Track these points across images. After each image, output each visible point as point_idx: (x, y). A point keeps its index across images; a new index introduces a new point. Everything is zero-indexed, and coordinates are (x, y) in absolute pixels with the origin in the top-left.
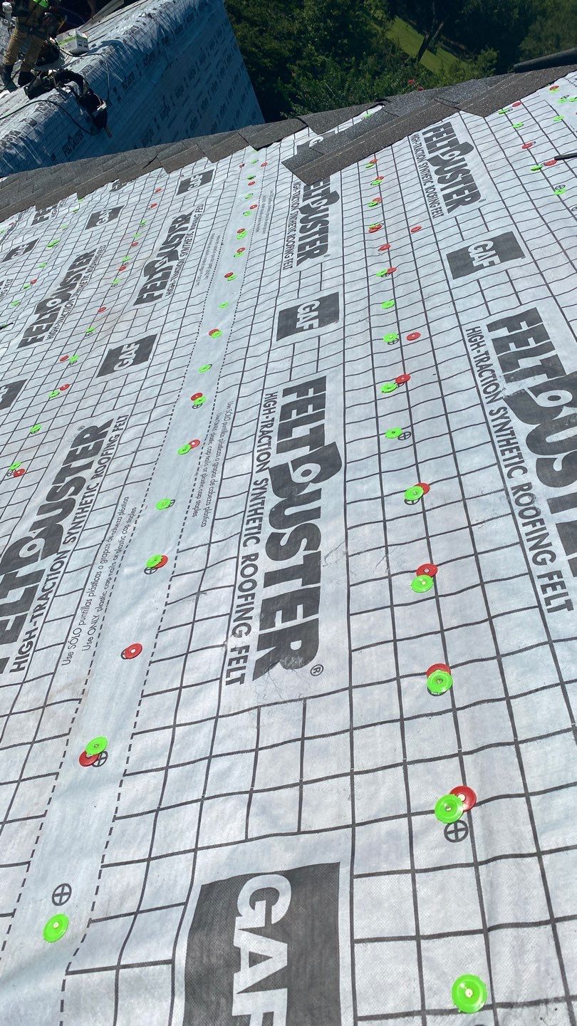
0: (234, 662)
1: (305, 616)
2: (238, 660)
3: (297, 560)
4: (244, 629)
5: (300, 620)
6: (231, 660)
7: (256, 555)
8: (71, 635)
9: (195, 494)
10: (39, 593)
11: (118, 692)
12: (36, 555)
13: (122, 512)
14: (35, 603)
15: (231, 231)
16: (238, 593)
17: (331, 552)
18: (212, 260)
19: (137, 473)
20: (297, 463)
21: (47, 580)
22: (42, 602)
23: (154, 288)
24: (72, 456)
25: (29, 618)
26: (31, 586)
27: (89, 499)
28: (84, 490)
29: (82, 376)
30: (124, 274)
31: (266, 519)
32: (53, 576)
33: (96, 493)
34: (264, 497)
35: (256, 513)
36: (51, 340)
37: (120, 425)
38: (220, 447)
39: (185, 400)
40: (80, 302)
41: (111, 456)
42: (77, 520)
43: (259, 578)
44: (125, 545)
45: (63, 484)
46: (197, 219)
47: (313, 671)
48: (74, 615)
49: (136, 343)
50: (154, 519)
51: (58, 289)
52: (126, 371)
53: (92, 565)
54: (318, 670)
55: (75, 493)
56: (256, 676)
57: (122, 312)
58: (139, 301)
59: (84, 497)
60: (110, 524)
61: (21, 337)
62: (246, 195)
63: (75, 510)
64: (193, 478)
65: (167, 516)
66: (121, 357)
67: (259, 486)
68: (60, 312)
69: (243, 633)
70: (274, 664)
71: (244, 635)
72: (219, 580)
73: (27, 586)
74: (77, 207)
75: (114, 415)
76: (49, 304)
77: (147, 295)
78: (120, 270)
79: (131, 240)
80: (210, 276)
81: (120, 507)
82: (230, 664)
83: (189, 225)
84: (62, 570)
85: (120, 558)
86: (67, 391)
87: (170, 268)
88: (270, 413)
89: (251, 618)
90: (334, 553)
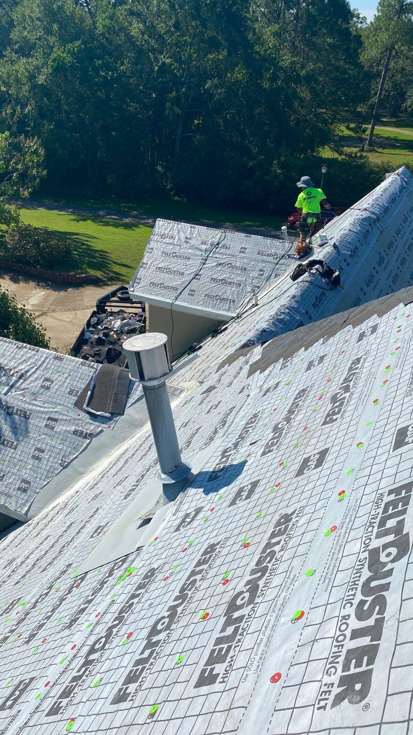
0: (324, 694)
1: (367, 665)
2: (326, 692)
3: (371, 622)
4: (333, 670)
5: (364, 668)
6: (323, 692)
7: (349, 616)
8: (250, 662)
9: (327, 566)
10: (240, 631)
11: (265, 705)
12: (244, 603)
13: (289, 578)
14: (238, 637)
15: (382, 368)
16: (335, 643)
17: (390, 618)
18: (367, 391)
19: (302, 549)
20: (385, 546)
21: (245, 622)
22: (240, 637)
23: (334, 413)
24: (273, 535)
25: (233, 647)
26: (238, 625)
27: (275, 567)
28: (274, 560)
29: (288, 476)
30: (321, 403)
31: (359, 589)
32: (248, 620)
33: (279, 562)
34: (362, 572)
35: (355, 584)
36: (277, 451)
37: (300, 513)
38: (346, 532)
39: (335, 496)
40: (295, 423)
41: (291, 536)
42: (267, 581)
43: (348, 633)
44: (286, 601)
45: (265, 555)
46: (365, 360)
47: (364, 707)
48: (253, 648)
49: (318, 453)
50: (303, 584)
51: (286, 415)
52: (309, 474)
53: (267, 614)
54: (367, 706)
55: (269, 562)
56: (333, 706)
57: (315, 431)
58: (325, 423)
59: (273, 565)
60: (281, 585)
61: (262, 450)
62: (394, 340)
63: (267, 574)
64: (328, 554)
65: (309, 582)
66: (309, 464)
67: (361, 563)
68: (284, 431)
69: (333, 673)
70: (344, 699)
71: (332, 675)
72: (326, 632)
73: (236, 625)
74: (303, 357)
75: (298, 506)
76: (280, 426)
77: (329, 419)
78: (319, 399)
79: (328, 377)
80: (364, 403)
81: (288, 574)
82: (321, 695)
83: (359, 366)
84: (253, 616)
85: (281, 610)
86: (278, 487)
87: (344, 398)
88: (378, 508)
89: (338, 663)
90: (392, 619)
